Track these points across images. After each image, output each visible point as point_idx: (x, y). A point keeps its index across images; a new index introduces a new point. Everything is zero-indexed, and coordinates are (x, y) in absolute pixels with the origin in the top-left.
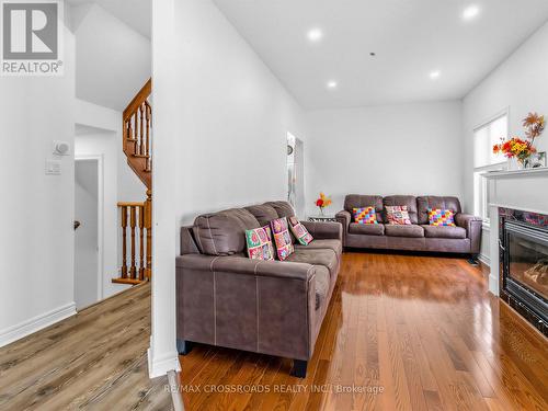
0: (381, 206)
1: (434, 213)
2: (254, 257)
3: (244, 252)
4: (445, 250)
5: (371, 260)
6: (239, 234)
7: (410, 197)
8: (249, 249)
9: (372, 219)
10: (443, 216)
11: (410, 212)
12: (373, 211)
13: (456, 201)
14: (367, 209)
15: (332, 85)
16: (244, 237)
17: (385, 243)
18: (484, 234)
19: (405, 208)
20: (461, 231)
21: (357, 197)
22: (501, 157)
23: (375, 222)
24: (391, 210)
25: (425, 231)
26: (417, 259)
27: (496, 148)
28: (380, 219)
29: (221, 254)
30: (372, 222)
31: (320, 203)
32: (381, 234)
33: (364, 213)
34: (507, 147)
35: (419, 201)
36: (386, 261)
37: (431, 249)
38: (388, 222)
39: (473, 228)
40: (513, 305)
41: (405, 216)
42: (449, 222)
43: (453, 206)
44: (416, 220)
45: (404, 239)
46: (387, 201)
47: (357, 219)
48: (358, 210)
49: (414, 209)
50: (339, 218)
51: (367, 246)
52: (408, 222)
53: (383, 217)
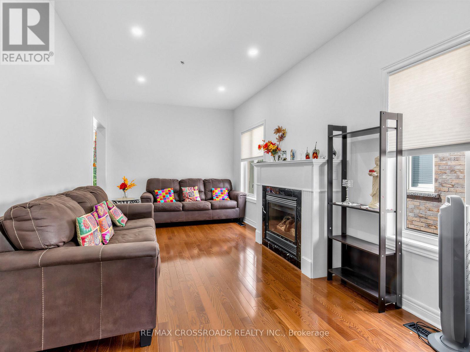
0: (178, 188)
1: (217, 191)
2: (86, 244)
3: (74, 241)
4: (224, 218)
5: (173, 232)
6: (68, 222)
7: (199, 180)
8: (80, 236)
9: (171, 198)
10: (222, 193)
11: (200, 192)
12: (172, 191)
13: (229, 182)
14: (167, 190)
15: (141, 79)
16: (74, 224)
17: (183, 217)
18: (247, 204)
19: (196, 188)
20: (233, 203)
21: (158, 180)
22: (262, 152)
23: (174, 201)
24: (186, 190)
25: (212, 205)
26: (206, 227)
27: (260, 147)
28: (177, 198)
29: (49, 247)
30: (172, 201)
31: (123, 187)
32: (179, 211)
33: (164, 194)
34: (266, 146)
35: (206, 183)
36: (185, 231)
37: (216, 218)
38: (184, 200)
39: (241, 200)
40: (271, 248)
41: (196, 194)
42: (226, 197)
43: (227, 185)
44: (203, 197)
45: (197, 212)
46: (182, 183)
47: (158, 200)
48: (160, 192)
49: (202, 189)
50: (144, 199)
51: (169, 221)
52: (199, 199)
53: (180, 196)
